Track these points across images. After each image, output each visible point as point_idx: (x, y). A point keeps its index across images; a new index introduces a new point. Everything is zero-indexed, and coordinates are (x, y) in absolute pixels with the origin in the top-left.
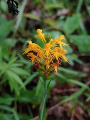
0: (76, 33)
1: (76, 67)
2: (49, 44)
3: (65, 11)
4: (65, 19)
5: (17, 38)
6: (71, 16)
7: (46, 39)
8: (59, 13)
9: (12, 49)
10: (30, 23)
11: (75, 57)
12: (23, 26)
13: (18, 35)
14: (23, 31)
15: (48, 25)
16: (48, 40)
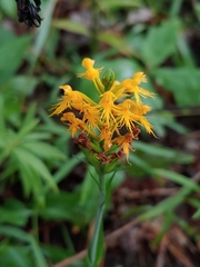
0: (170, 63)
1: (171, 140)
2: (110, 93)
3: (145, 14)
4: (144, 33)
5: (37, 75)
6: (158, 24)
7: (104, 81)
8: (132, 18)
9: (28, 100)
10: (68, 40)
11: (167, 118)
12: (51, 49)
13: (39, 69)
14: (51, 59)
15: (107, 47)
16: (107, 84)
